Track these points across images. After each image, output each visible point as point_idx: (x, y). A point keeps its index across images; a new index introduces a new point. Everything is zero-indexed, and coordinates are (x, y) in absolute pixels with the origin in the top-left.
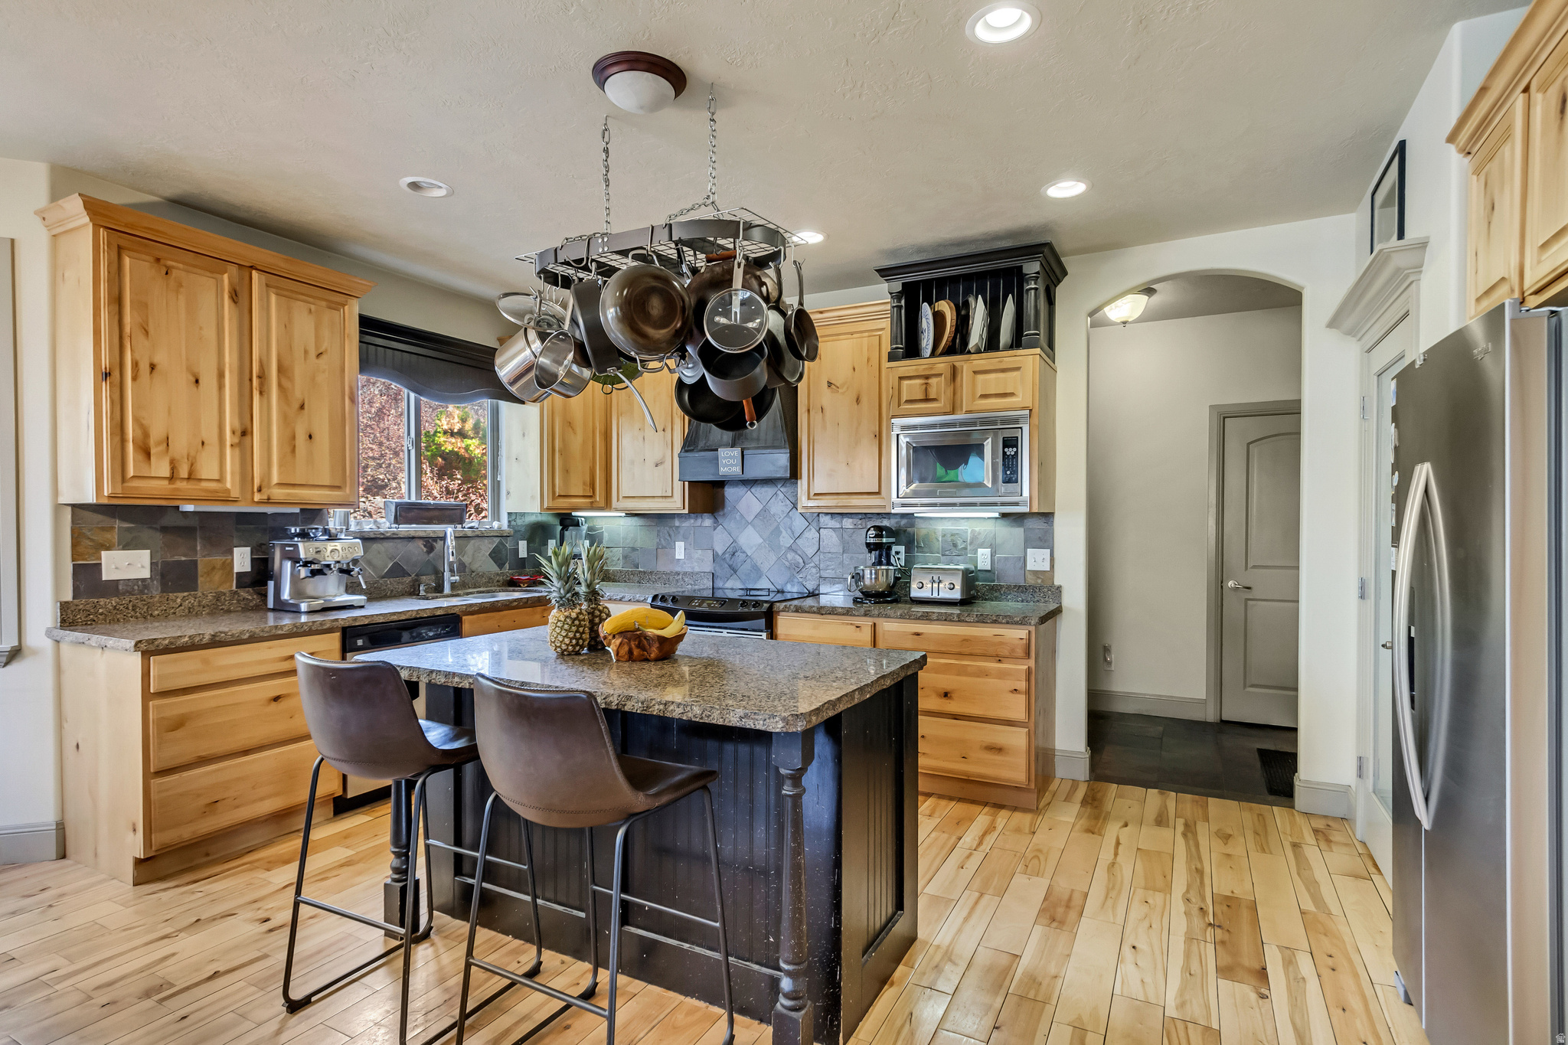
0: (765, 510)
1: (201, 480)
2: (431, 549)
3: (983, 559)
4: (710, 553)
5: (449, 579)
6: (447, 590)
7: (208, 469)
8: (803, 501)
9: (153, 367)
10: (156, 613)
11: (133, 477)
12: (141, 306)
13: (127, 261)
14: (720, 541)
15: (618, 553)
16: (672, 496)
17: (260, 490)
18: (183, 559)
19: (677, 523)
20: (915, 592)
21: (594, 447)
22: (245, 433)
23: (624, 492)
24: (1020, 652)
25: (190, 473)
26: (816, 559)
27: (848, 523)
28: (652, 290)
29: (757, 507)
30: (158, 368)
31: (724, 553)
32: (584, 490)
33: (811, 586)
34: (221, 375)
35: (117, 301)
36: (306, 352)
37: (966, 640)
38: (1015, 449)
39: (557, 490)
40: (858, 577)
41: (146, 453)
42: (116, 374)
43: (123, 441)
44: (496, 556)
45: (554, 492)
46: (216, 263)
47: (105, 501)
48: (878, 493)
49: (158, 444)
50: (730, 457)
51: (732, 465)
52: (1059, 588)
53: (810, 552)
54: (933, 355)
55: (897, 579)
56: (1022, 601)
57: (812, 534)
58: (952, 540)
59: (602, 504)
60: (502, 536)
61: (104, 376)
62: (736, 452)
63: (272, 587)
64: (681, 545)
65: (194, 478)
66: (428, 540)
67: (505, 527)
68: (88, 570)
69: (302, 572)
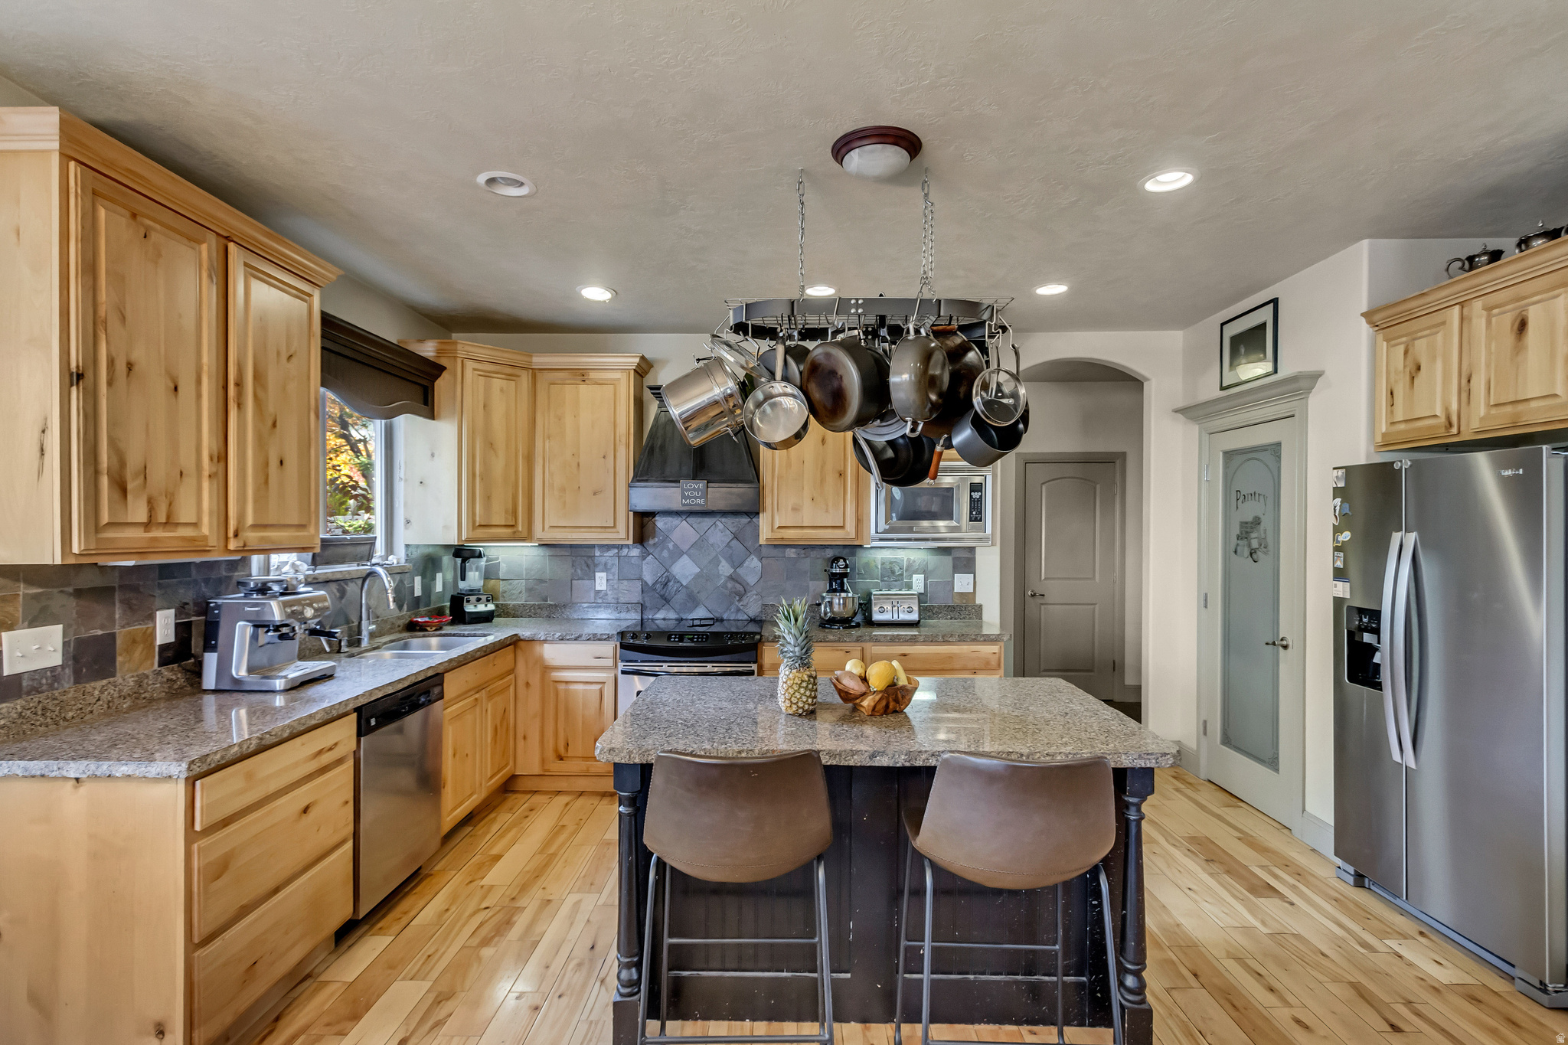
0: (701, 539)
1: (178, 524)
2: (343, 593)
3: (917, 583)
4: (639, 584)
5: (367, 629)
7: (185, 514)
8: (765, 534)
9: (130, 366)
10: (70, 714)
11: (107, 524)
12: (118, 279)
13: (102, 213)
14: (650, 571)
15: (522, 586)
16: (614, 527)
17: (236, 535)
18: (100, 632)
19: (599, 553)
20: (880, 616)
21: (516, 471)
22: (222, 457)
23: (550, 521)
24: (993, 664)
25: (168, 517)
26: (757, 587)
27: (791, 553)
29: (693, 536)
30: (136, 368)
31: (654, 584)
32: (506, 519)
33: (750, 613)
34: (199, 382)
35: (90, 269)
36: (278, 353)
37: (947, 658)
38: (980, 494)
39: (478, 519)
41: (121, 487)
42: (89, 375)
43: (97, 473)
44: (398, 596)
45: (474, 522)
46: (194, 227)
47: (71, 561)
48: (843, 527)
49: (136, 476)
50: (694, 489)
51: (696, 498)
52: (981, 606)
53: (752, 580)
56: (951, 619)
57: (758, 563)
58: (891, 568)
59: (519, 535)
60: (400, 572)
61: (74, 377)
62: (701, 485)
63: (211, 660)
64: (604, 575)
65: (170, 523)
66: (341, 582)
67: (403, 562)
69: (263, 637)
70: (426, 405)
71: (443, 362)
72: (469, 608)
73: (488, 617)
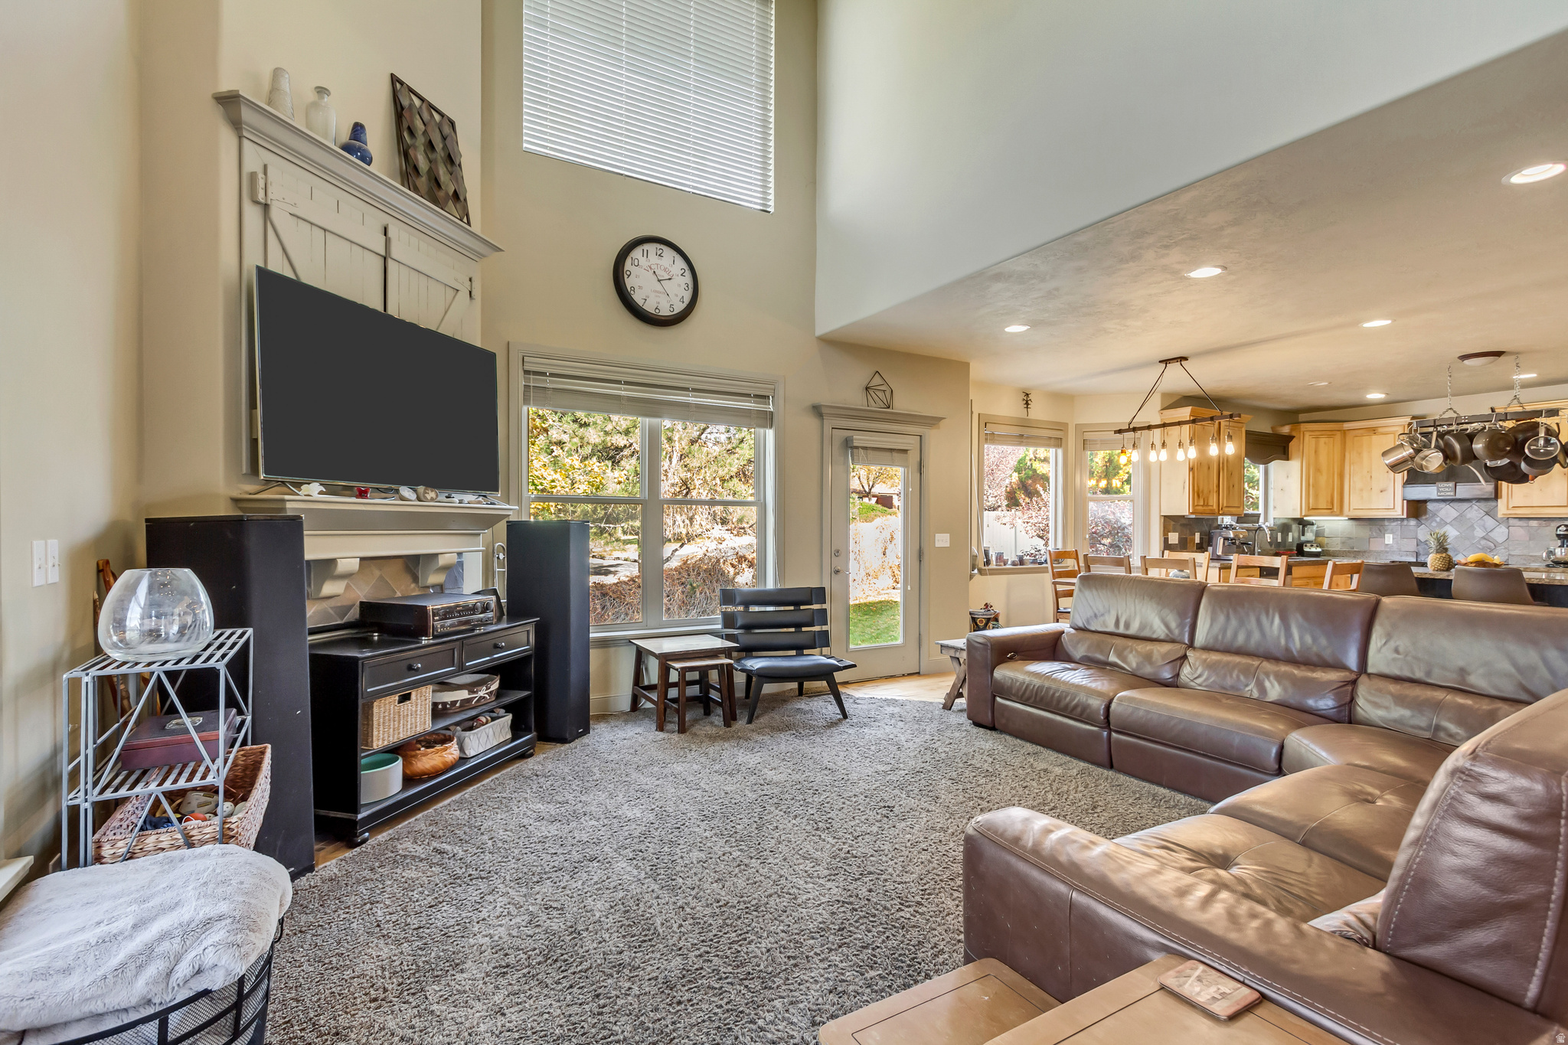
0: (1461, 515)
4: (1415, 542)
5: (1257, 550)
7: (1210, 504)
8: (1500, 511)
11: (1197, 506)
14: (1423, 533)
15: (1338, 540)
16: (1396, 508)
17: (1222, 509)
18: (1184, 537)
19: (1386, 523)
21: (1333, 482)
22: (1218, 486)
23: (1353, 505)
26: (1505, 544)
28: (1500, 439)
29: (1455, 514)
31: (1426, 541)
32: (1328, 505)
39: (1311, 505)
40: (1551, 553)
41: (1198, 496)
43: (1195, 491)
45: (1309, 507)
46: (1214, 418)
48: (1566, 506)
49: (1201, 492)
50: (1449, 487)
51: (1447, 492)
53: (1501, 540)
57: (1502, 530)
59: (1335, 513)
60: (1271, 530)
61: (1192, 469)
62: (1451, 484)
63: (1210, 549)
64: (1391, 536)
65: (1208, 505)
66: (1248, 531)
67: (1273, 525)
68: (1166, 540)
69: (1227, 543)
70: (1285, 455)
71: (1294, 434)
72: (1306, 549)
73: (1317, 555)
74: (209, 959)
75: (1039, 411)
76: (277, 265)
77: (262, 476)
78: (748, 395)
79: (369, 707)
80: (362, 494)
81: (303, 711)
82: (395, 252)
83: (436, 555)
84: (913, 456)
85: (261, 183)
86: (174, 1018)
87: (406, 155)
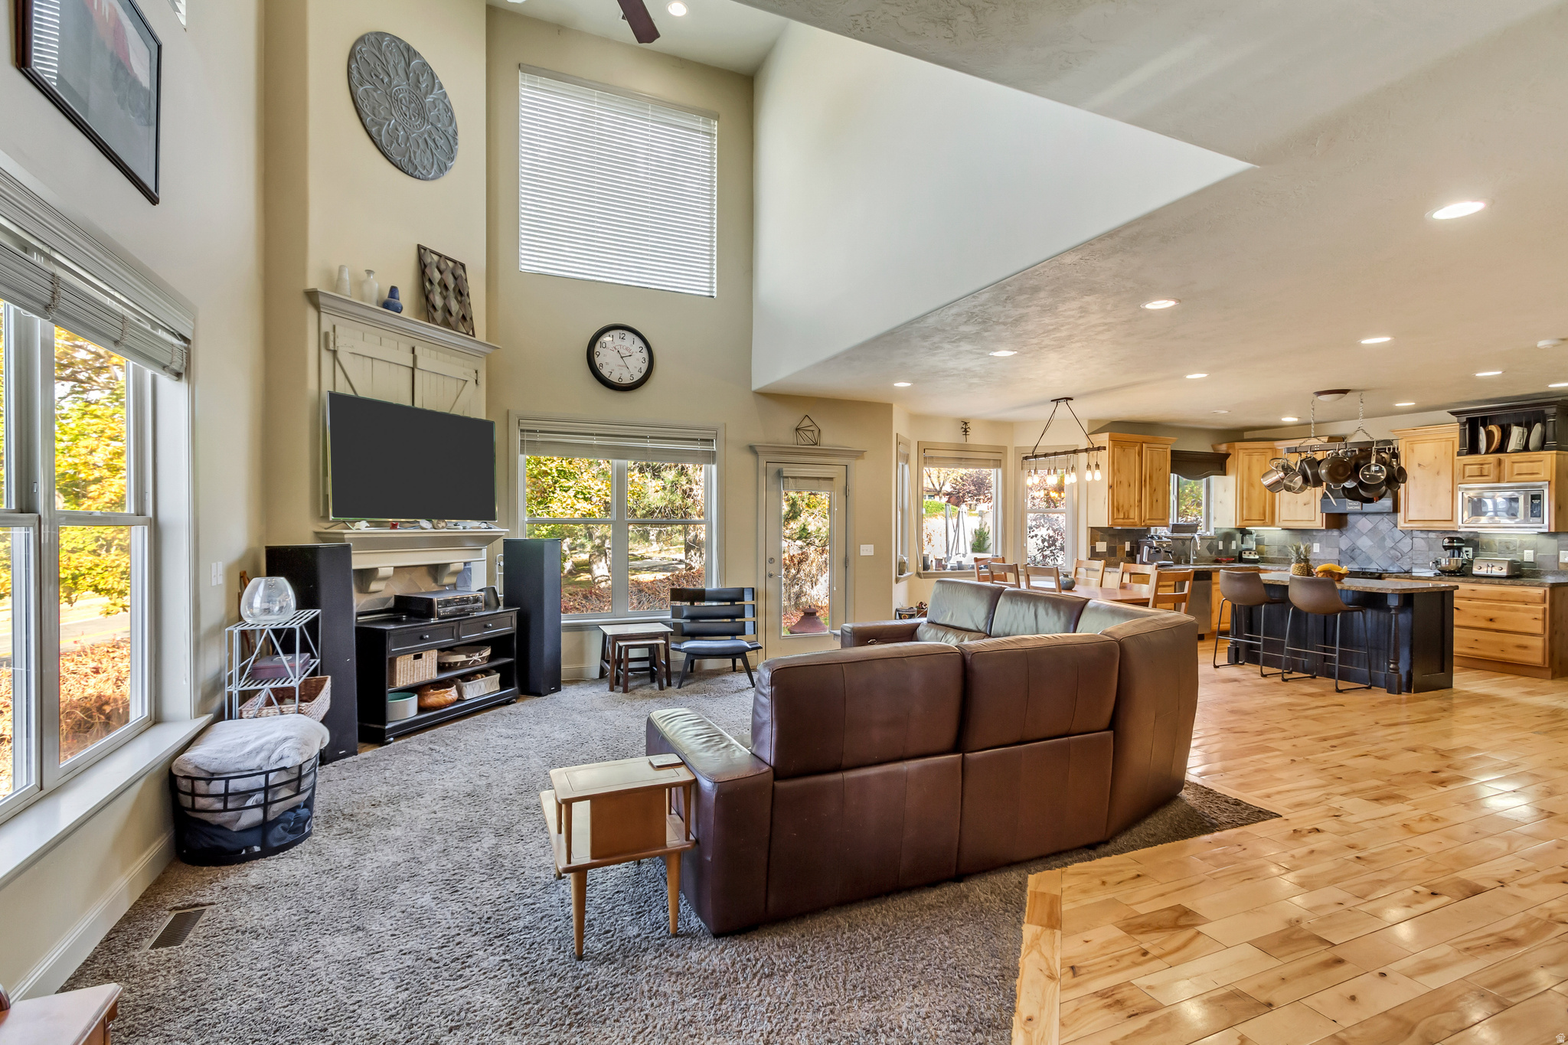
0: (1375, 528)
1: (1131, 519)
2: (1184, 544)
3: (1528, 556)
4: (1337, 550)
5: (1193, 557)
6: (1192, 562)
7: (1132, 516)
8: (1401, 524)
9: (1121, 483)
11: (1116, 519)
12: (1119, 464)
13: (1118, 450)
14: (1344, 542)
15: (1274, 548)
16: (1315, 520)
17: (1144, 521)
18: (1114, 545)
19: (1315, 533)
20: (1476, 571)
22: (1140, 501)
23: (1283, 517)
24: (1538, 600)
26: (1410, 554)
27: (1432, 535)
29: (1370, 526)
30: (1123, 482)
31: (1346, 549)
32: (1261, 517)
33: (1406, 568)
34: (1136, 481)
36: (1158, 467)
37: (1503, 594)
38: (1540, 501)
39: (1243, 517)
40: (1437, 563)
41: (1118, 510)
42: (1113, 486)
43: (1114, 507)
44: (1210, 548)
46: (1135, 442)
47: (1109, 526)
48: (1451, 520)
49: (1121, 507)
51: (1354, 508)
53: (1406, 550)
54: (1487, 452)
55: (1463, 565)
57: (1408, 540)
58: (1506, 545)
59: (1270, 523)
60: (1212, 538)
61: (1111, 487)
62: (1362, 502)
63: (1138, 556)
64: (1318, 544)
65: (1128, 518)
66: (1184, 540)
67: (1213, 534)
68: (1093, 549)
69: (1152, 551)
70: (1222, 470)
71: (1230, 451)
72: (1245, 556)
73: (1255, 561)
74: (286, 753)
75: (976, 438)
76: (343, 389)
77: (331, 517)
78: (696, 440)
79: (393, 661)
80: (394, 526)
81: (351, 660)
82: (419, 365)
83: (449, 564)
84: (840, 483)
85: (331, 338)
86: (271, 776)
87: (427, 298)
